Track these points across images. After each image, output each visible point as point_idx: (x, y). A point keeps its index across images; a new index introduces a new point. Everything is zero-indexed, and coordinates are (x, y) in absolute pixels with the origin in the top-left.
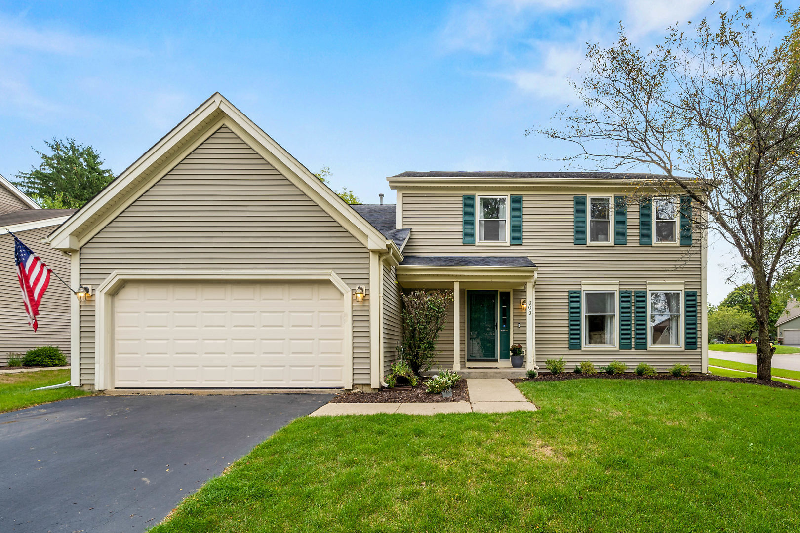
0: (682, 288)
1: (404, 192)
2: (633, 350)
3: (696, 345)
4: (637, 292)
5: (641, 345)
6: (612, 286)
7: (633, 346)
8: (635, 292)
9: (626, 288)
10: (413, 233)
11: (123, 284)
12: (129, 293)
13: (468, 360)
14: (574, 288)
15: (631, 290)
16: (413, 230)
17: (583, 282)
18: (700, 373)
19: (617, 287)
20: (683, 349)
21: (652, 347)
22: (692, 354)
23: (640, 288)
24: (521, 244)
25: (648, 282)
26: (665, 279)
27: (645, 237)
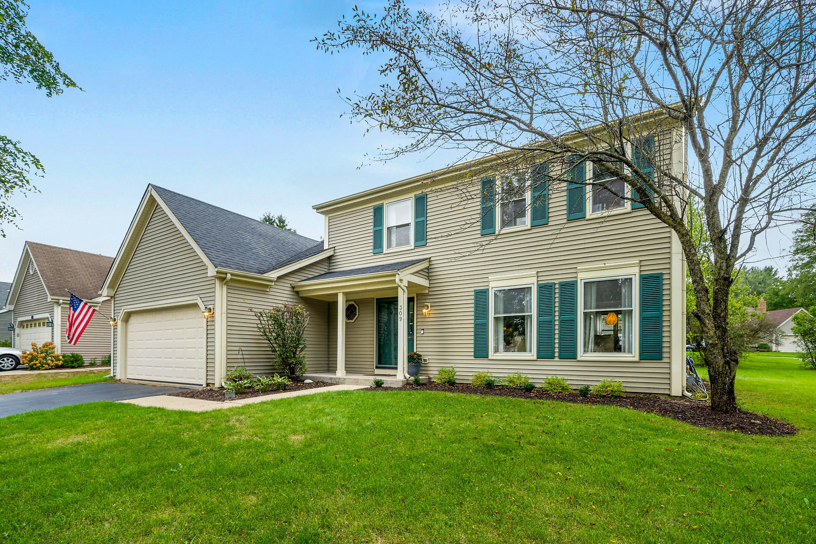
0: (636, 270)
1: (330, 215)
2: (557, 359)
3: (661, 353)
4: (562, 284)
5: (569, 353)
6: (528, 279)
7: (557, 354)
8: (559, 283)
9: (546, 279)
10: (336, 251)
11: (128, 316)
12: (133, 320)
13: (377, 368)
14: (480, 286)
15: (553, 281)
16: (336, 248)
17: (491, 277)
18: (669, 395)
19: (534, 280)
20: (637, 359)
21: (584, 355)
22: (651, 367)
23: (567, 278)
24: (425, 245)
25: (579, 268)
26: (605, 262)
27: (575, 209)
